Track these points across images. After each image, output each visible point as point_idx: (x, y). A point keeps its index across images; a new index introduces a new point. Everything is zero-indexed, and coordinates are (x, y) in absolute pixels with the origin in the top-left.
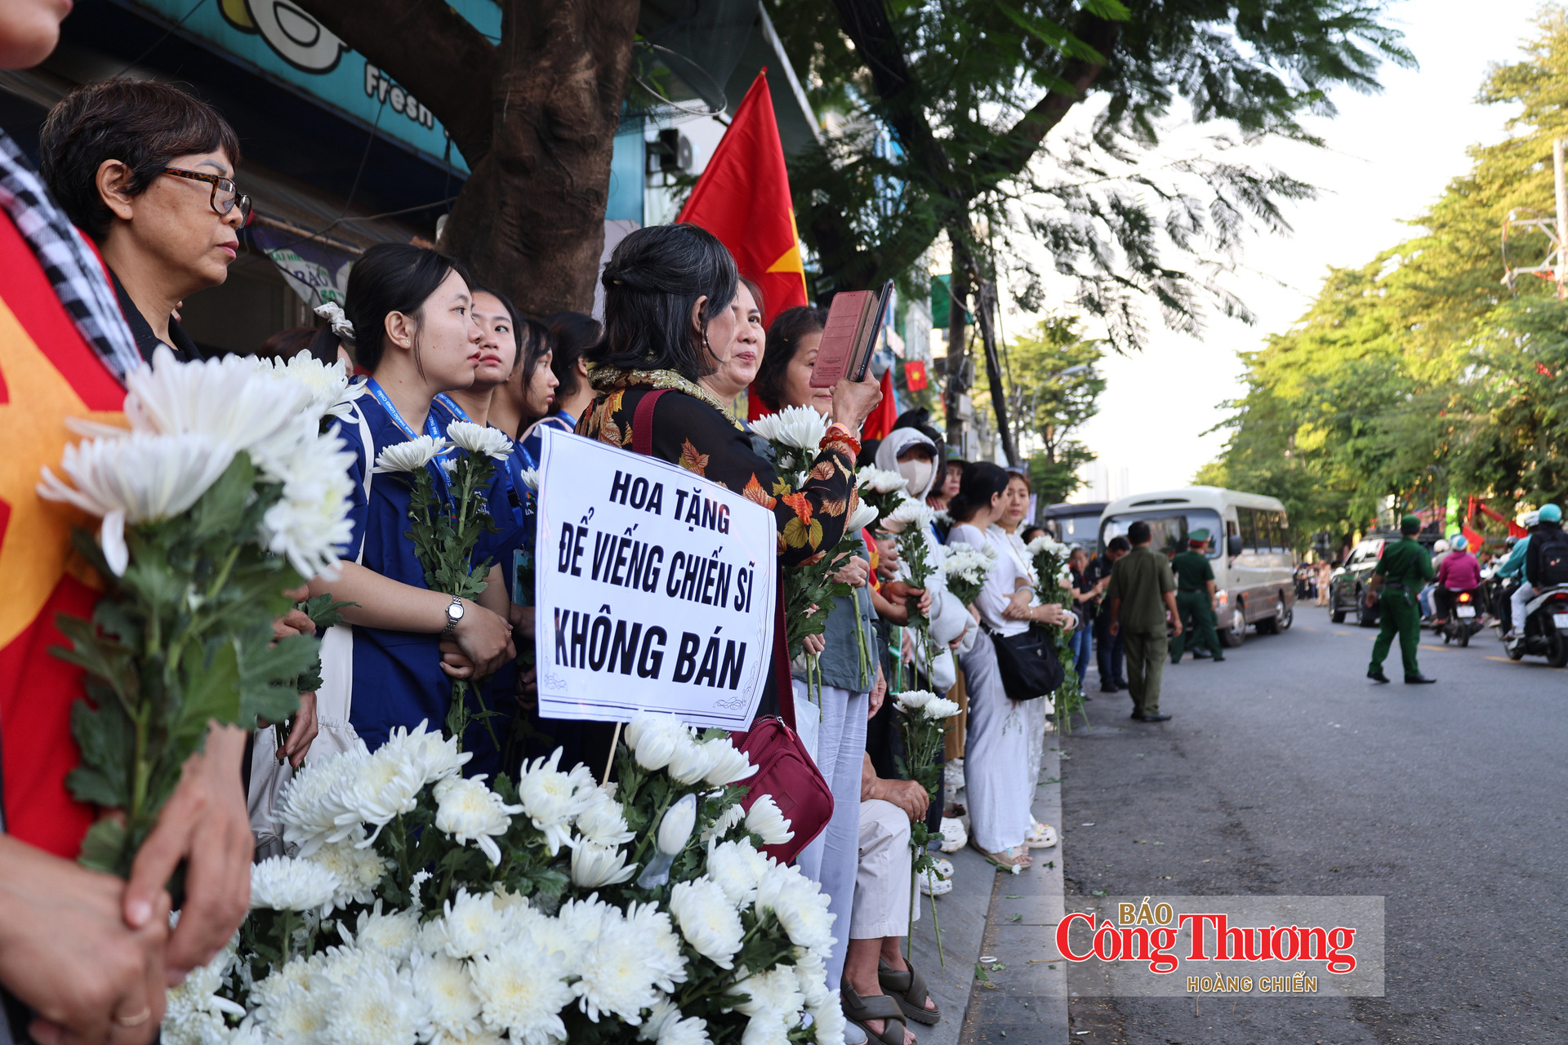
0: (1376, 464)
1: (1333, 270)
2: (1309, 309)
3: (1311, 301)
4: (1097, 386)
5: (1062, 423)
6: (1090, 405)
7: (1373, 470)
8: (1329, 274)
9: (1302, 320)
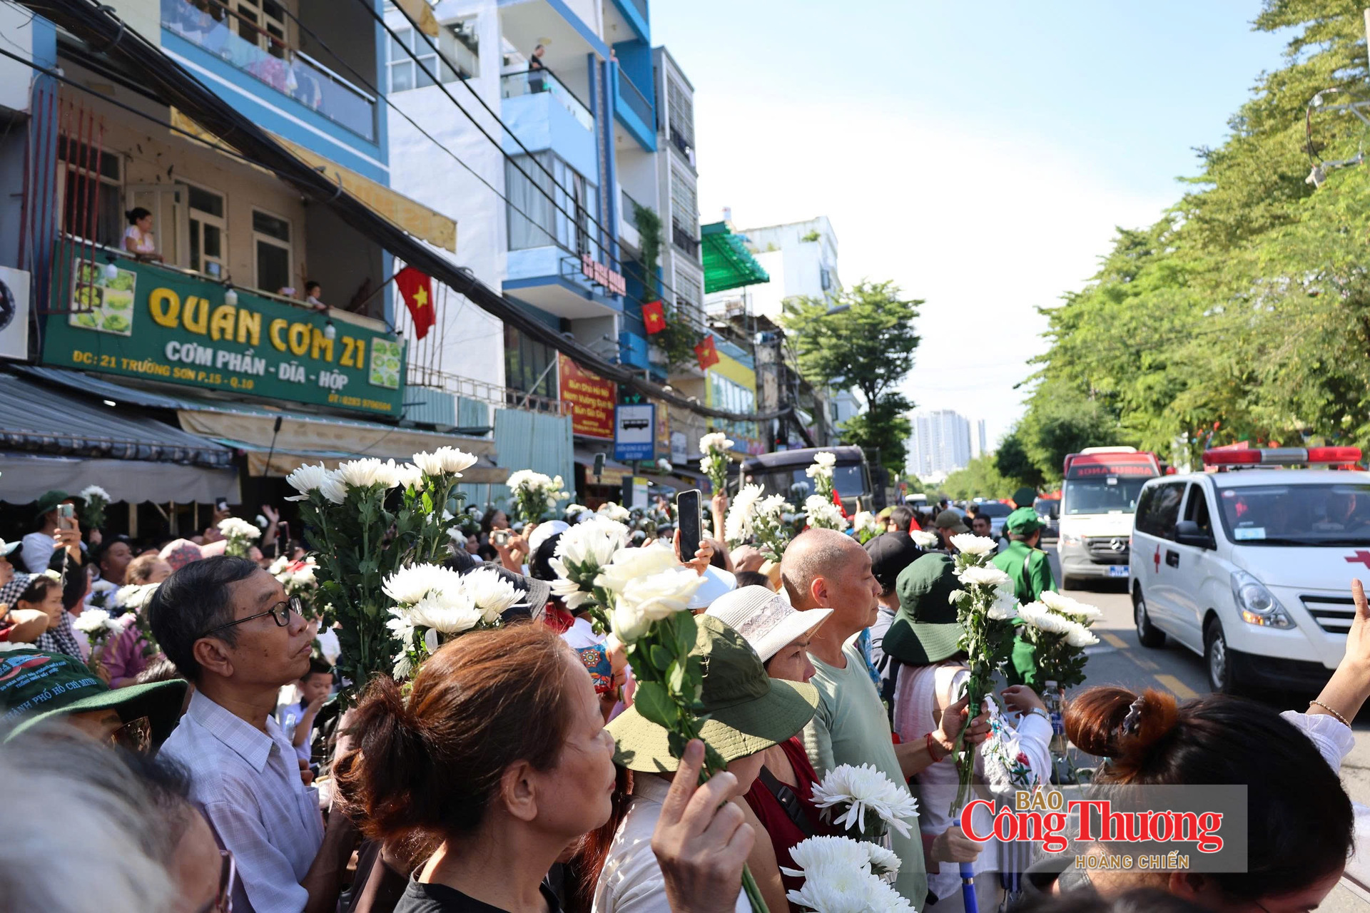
0: (1167, 400)
1: (1122, 232)
2: (1102, 268)
3: (1103, 260)
4: (909, 344)
5: (881, 376)
6: (906, 360)
7: (1165, 405)
8: (1119, 236)
9: (1096, 278)
